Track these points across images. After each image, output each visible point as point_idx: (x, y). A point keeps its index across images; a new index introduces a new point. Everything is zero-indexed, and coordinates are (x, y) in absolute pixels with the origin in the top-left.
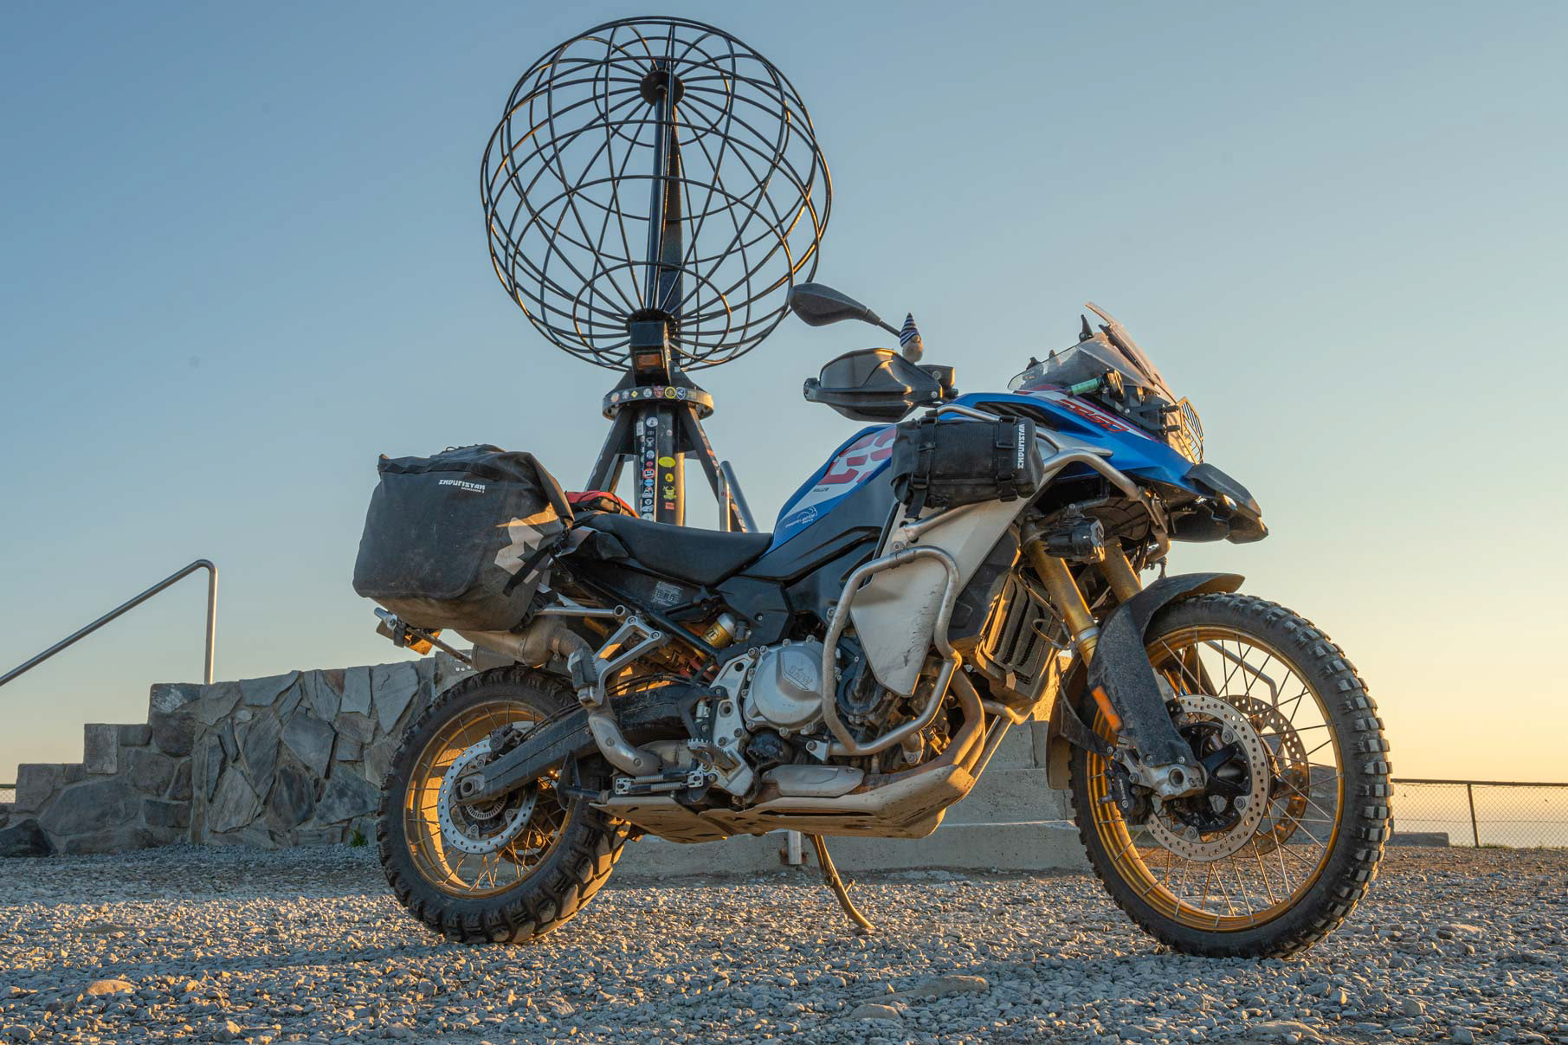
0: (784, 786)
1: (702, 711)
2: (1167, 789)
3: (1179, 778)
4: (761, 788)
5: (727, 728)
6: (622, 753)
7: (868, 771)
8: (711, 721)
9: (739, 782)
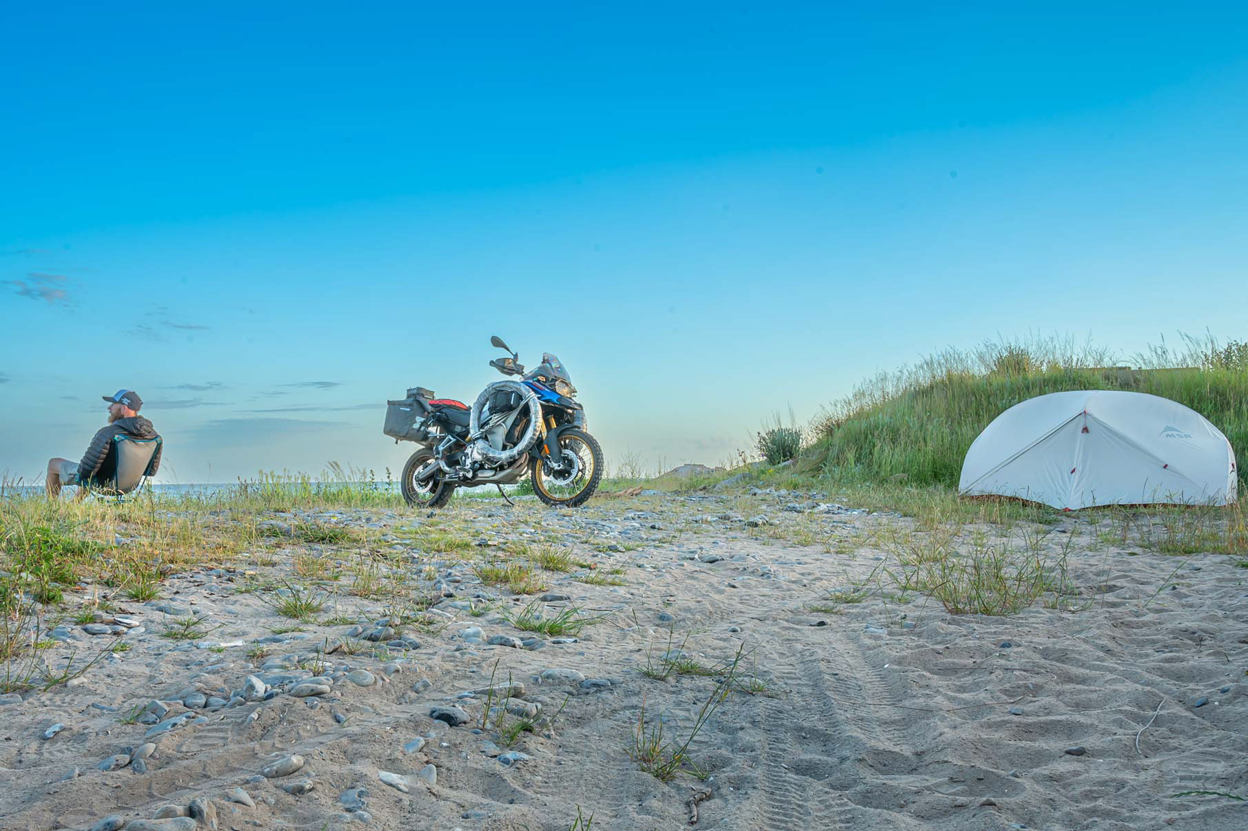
0: (480, 475)
1: (463, 458)
2: (556, 468)
3: (559, 466)
4: (475, 476)
5: (469, 462)
6: (446, 469)
7: (496, 471)
8: (465, 461)
9: (470, 475)
